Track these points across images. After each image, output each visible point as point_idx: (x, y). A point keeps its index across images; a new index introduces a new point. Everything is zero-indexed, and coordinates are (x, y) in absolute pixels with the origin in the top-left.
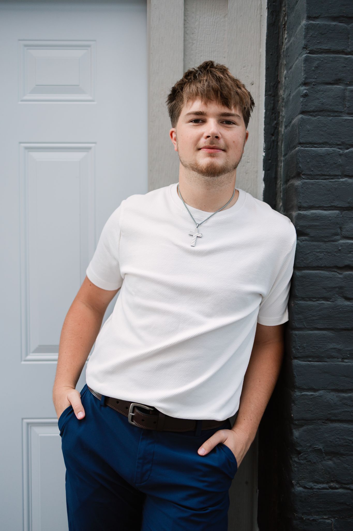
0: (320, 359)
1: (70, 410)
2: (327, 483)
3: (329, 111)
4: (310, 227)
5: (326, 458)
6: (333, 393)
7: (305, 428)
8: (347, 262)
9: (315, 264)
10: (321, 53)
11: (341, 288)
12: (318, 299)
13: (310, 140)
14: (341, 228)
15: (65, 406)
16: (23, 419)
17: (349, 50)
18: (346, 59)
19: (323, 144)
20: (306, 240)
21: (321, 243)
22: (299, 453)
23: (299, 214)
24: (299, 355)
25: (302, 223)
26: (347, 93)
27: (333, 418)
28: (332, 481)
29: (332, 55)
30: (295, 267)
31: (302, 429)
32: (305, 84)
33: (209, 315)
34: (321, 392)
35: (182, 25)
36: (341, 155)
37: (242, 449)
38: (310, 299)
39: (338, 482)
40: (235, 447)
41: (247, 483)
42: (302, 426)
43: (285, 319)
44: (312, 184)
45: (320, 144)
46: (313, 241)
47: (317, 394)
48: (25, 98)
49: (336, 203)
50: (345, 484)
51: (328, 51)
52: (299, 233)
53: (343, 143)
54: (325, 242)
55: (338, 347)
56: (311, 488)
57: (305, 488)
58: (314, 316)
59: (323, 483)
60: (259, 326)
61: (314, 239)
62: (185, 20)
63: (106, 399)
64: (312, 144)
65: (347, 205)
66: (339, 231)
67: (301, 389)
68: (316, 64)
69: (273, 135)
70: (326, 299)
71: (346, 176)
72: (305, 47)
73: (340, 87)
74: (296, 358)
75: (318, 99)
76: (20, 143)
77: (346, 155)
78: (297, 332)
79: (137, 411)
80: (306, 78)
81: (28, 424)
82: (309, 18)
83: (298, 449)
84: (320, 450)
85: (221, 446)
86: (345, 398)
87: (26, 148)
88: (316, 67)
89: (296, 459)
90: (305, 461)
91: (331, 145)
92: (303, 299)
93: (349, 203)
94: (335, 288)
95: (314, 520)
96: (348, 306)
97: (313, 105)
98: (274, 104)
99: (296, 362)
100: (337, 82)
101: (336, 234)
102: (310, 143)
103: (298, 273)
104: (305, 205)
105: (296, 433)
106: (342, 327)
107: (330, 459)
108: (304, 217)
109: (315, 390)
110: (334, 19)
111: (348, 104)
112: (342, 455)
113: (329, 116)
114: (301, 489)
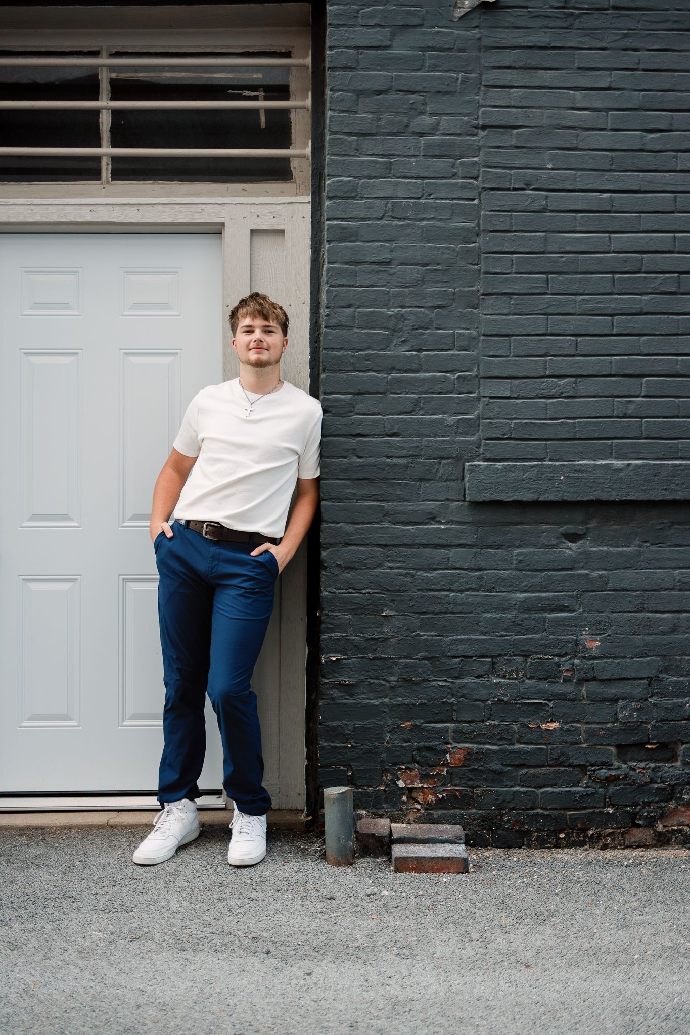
0: (340, 500)
1: (163, 534)
2: (346, 590)
3: (344, 326)
4: (332, 406)
5: (346, 571)
6: (350, 525)
7: (330, 550)
8: (358, 431)
9: (336, 433)
10: (338, 286)
11: (354, 449)
12: (339, 457)
13: (331, 346)
14: (354, 407)
15: (160, 531)
16: (119, 575)
17: (357, 284)
18: (355, 290)
19: (340, 348)
20: (329, 416)
21: (340, 418)
22: (326, 568)
23: (324, 398)
24: (325, 498)
25: (326, 404)
26: (357, 314)
27: (350, 543)
28: (350, 588)
29: (345, 288)
30: (323, 435)
31: (328, 551)
32: (327, 308)
33: (258, 462)
34: (341, 524)
35: (249, 259)
36: (353, 356)
37: (282, 557)
38: (333, 457)
39: (354, 589)
40: (277, 554)
41: (302, 619)
42: (328, 548)
43: (318, 474)
44: (333, 377)
45: (338, 349)
46: (334, 416)
47: (339, 525)
48: (124, 314)
49: (349, 390)
50: (361, 590)
51: (343, 285)
52: (325, 411)
53: (354, 348)
54: (343, 417)
55: (354, 491)
56: (334, 593)
57: (330, 592)
58: (335, 469)
59: (343, 589)
60: (299, 479)
61: (335, 415)
62: (251, 254)
63: (188, 522)
64: (333, 349)
65: (358, 391)
66: (353, 409)
67: (327, 522)
68: (334, 294)
69: (316, 343)
70: (344, 457)
71: (357, 371)
72: (327, 283)
73: (352, 309)
74: (323, 500)
75: (336, 318)
76: (121, 349)
77: (357, 356)
78: (324, 481)
79: (209, 527)
80: (327, 304)
81: (124, 579)
82: (329, 263)
83: (325, 565)
84: (340, 565)
85: (266, 552)
86: (359, 528)
87: (125, 353)
88: (335, 296)
89: (324, 573)
90: (330, 574)
91: (346, 350)
92: (328, 457)
93: (359, 390)
94: (350, 449)
95: (336, 616)
96: (359, 462)
97: (333, 322)
98: (316, 319)
99: (323, 503)
100: (349, 306)
101: (351, 412)
102: (331, 348)
103: (324, 439)
104: (328, 391)
105: (324, 554)
106: (356, 477)
107: (349, 573)
108: (328, 399)
109: (337, 523)
110: (347, 263)
111: (357, 321)
112: (357, 569)
113: (344, 329)
114: (327, 593)
